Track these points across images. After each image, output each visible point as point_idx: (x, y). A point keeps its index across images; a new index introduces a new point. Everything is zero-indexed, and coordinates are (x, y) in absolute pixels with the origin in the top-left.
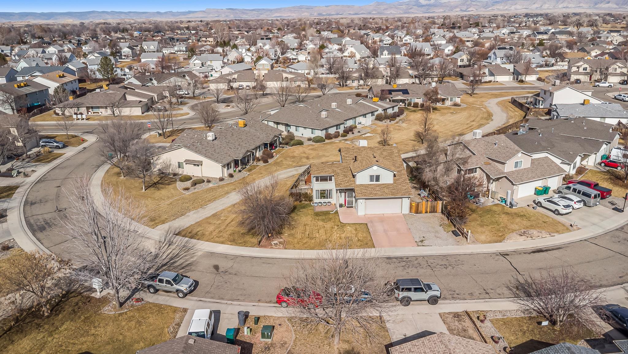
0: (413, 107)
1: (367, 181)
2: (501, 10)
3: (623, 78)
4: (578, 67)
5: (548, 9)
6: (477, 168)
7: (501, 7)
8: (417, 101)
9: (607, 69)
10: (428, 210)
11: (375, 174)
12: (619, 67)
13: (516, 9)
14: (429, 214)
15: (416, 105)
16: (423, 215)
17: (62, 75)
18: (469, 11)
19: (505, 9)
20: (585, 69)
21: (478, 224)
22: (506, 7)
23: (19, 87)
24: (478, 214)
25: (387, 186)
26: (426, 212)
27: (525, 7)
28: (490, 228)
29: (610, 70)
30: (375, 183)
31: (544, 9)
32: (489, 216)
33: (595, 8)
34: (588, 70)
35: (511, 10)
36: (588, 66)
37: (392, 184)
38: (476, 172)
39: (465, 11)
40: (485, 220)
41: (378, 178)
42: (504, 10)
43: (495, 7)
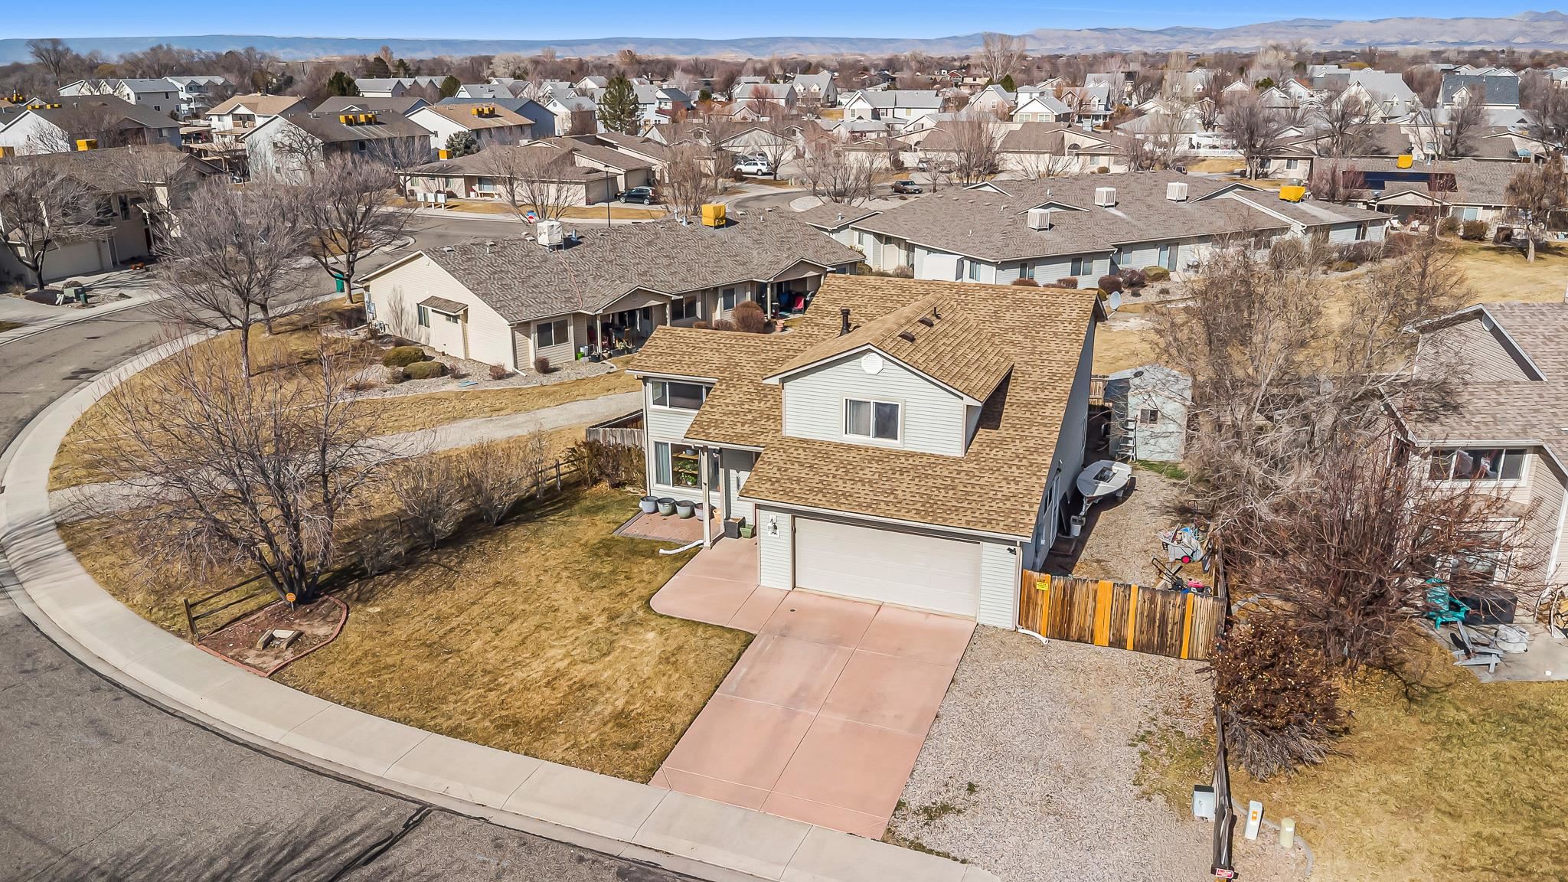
0: (1464, 238)
1: (830, 428)
6: (1521, 451)
8: (1482, 216)
10: (1130, 634)
11: (873, 395)
14: (1126, 657)
15: (1475, 232)
16: (1096, 655)
17: (486, 111)
21: (1391, 789)
23: (349, 122)
24: (1439, 719)
25: (925, 465)
26: (1118, 643)
28: (1460, 833)
30: (870, 440)
32: (1506, 748)
37: (956, 461)
38: (1513, 472)
40: (1461, 773)
41: (887, 420)
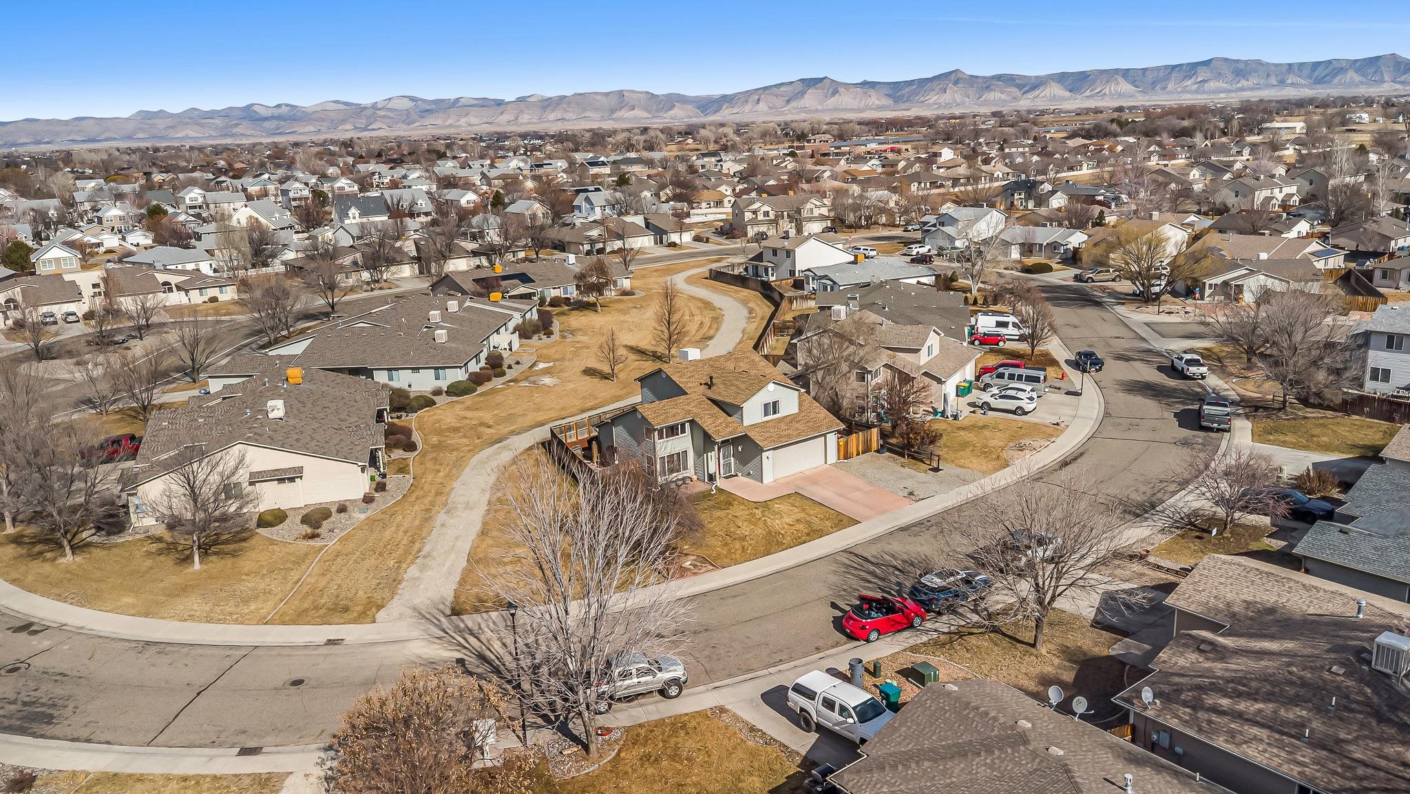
2: (441, 128)
3: (824, 225)
4: (755, 212)
5: (530, 123)
7: (439, 122)
9: (799, 211)
12: (816, 206)
13: (470, 125)
18: (373, 130)
19: (447, 124)
20: (766, 214)
22: (450, 121)
25: (791, 419)
27: (485, 120)
28: (968, 451)
29: (805, 214)
31: (523, 124)
33: (612, 119)
34: (772, 216)
35: (460, 126)
36: (770, 209)
39: (365, 130)
42: (447, 127)
43: (427, 121)
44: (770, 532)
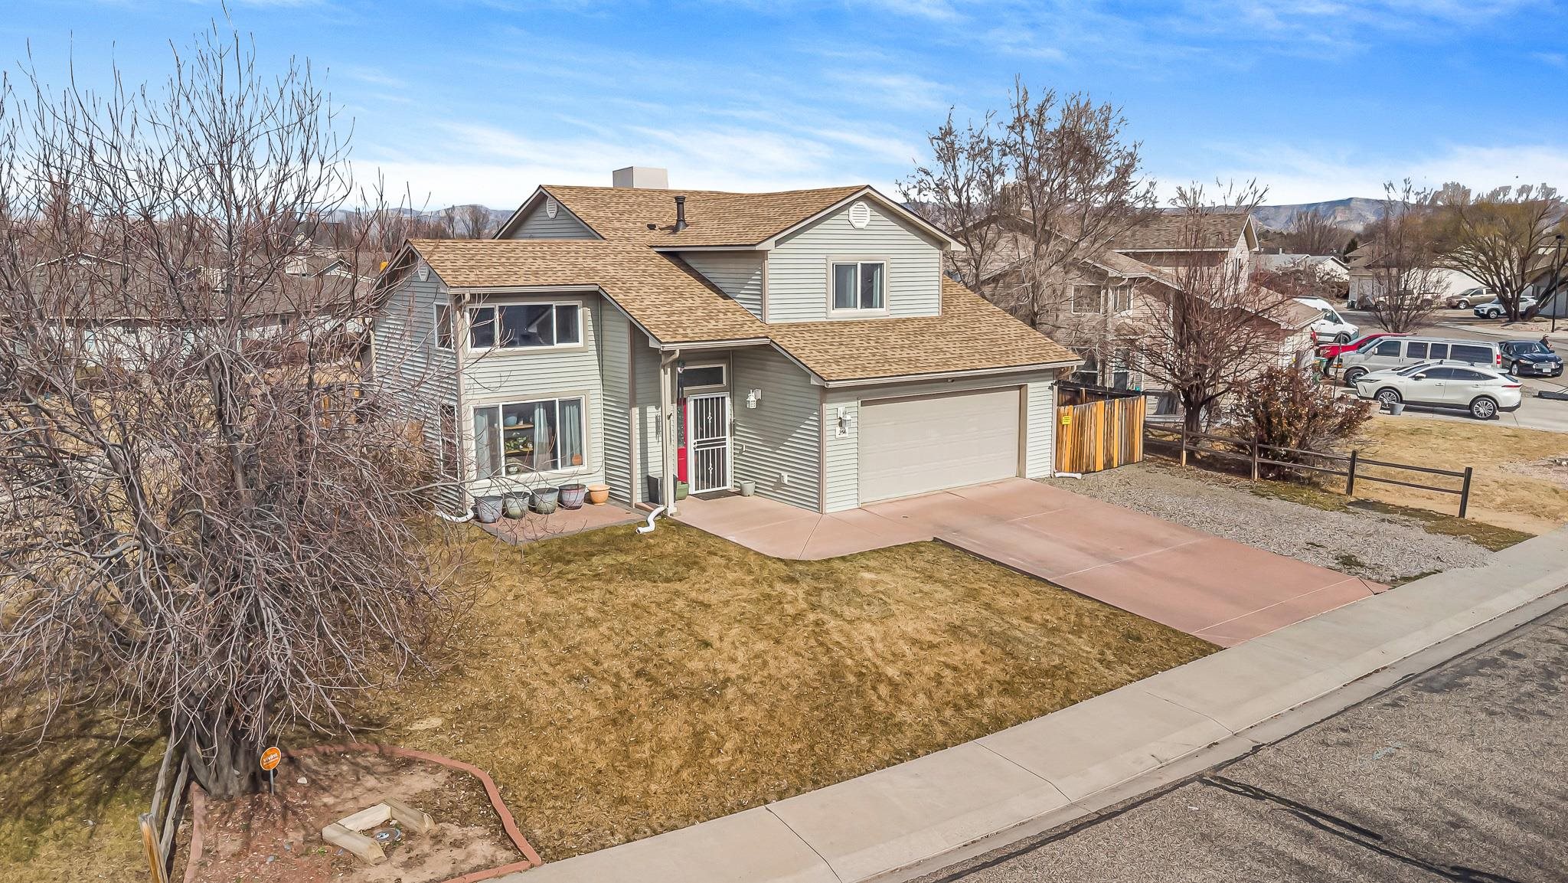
10: (1115, 451)
11: (859, 256)
26: (1108, 463)
30: (858, 312)
44: (836, 673)
